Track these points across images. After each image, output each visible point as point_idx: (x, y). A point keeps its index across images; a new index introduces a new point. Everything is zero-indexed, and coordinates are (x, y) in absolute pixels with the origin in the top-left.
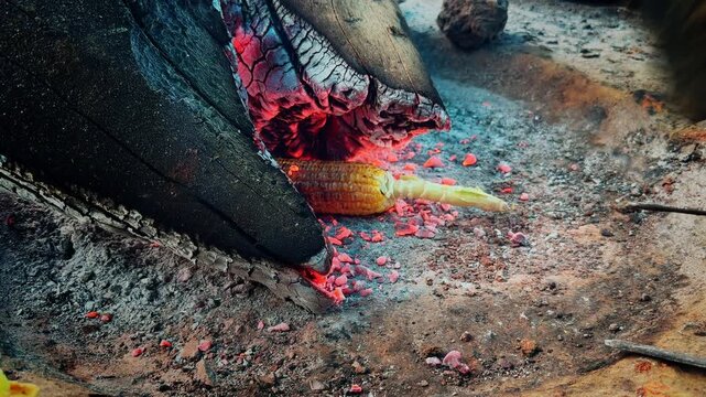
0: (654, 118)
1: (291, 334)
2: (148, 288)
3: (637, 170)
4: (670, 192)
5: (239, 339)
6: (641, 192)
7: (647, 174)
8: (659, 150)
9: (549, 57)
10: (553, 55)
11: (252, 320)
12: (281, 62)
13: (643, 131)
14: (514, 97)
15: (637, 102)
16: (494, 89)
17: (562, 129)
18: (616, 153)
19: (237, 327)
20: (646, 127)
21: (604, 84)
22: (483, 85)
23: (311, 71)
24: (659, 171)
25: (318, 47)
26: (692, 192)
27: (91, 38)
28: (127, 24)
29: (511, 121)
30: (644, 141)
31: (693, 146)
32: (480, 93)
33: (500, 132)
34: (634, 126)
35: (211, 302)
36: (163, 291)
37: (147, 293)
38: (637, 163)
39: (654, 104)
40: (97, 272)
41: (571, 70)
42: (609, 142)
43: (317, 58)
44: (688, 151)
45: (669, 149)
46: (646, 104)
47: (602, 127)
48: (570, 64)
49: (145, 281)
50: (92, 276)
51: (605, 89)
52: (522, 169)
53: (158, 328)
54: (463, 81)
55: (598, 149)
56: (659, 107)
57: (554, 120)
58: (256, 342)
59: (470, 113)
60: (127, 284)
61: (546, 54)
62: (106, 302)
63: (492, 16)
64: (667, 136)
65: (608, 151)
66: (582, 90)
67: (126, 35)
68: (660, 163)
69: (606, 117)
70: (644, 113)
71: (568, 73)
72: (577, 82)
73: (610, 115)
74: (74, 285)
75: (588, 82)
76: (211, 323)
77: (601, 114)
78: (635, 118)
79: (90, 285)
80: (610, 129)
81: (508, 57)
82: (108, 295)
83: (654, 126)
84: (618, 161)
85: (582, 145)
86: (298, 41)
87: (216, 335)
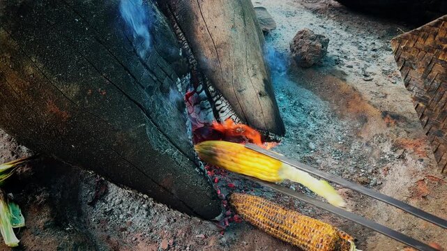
0: (389, 129)
1: (205, 240)
2: (146, 210)
3: (374, 157)
4: (386, 175)
5: (184, 240)
6: (373, 172)
7: (379, 161)
8: (387, 148)
9: (345, 80)
10: (347, 78)
11: (189, 231)
12: (207, 107)
13: (382, 135)
14: (324, 99)
15: (383, 118)
16: (315, 92)
17: (344, 123)
18: (367, 144)
19: (183, 234)
20: (384, 133)
21: (369, 102)
22: (309, 88)
23: (221, 115)
24: (384, 161)
25: (224, 104)
26: (395, 178)
27: (131, 130)
28: (145, 122)
29: (320, 113)
30: (382, 141)
31: (403, 150)
32: (308, 93)
33: (313, 120)
34: (379, 132)
35: (172, 220)
36: (152, 212)
37: (145, 213)
38: (376, 153)
39: (391, 121)
40: (124, 200)
41: (355, 90)
42: (365, 136)
43: (224, 109)
44: (400, 152)
45: (392, 149)
46: (387, 120)
47: (364, 127)
48: (355, 86)
49: (144, 206)
50: (121, 202)
51: (369, 106)
52: (320, 149)
53: (151, 231)
54: (300, 84)
55: (359, 140)
56: (393, 123)
57: (342, 117)
58: (191, 243)
59: (301, 105)
60: (137, 208)
61: (344, 77)
62: (128, 216)
63: (318, 54)
64: (393, 141)
65: (364, 142)
66: (358, 104)
67: (145, 127)
68: (386, 156)
69: (367, 122)
70: (385, 125)
71: (353, 91)
72: (357, 98)
73: (369, 122)
74: (114, 206)
75: (362, 99)
76: (172, 231)
77: (364, 120)
78: (380, 127)
79: (121, 206)
80: (367, 130)
81: (324, 76)
82: (129, 212)
83: (388, 134)
84: (368, 150)
85: (352, 135)
86: (215, 99)
87: (175, 238)
